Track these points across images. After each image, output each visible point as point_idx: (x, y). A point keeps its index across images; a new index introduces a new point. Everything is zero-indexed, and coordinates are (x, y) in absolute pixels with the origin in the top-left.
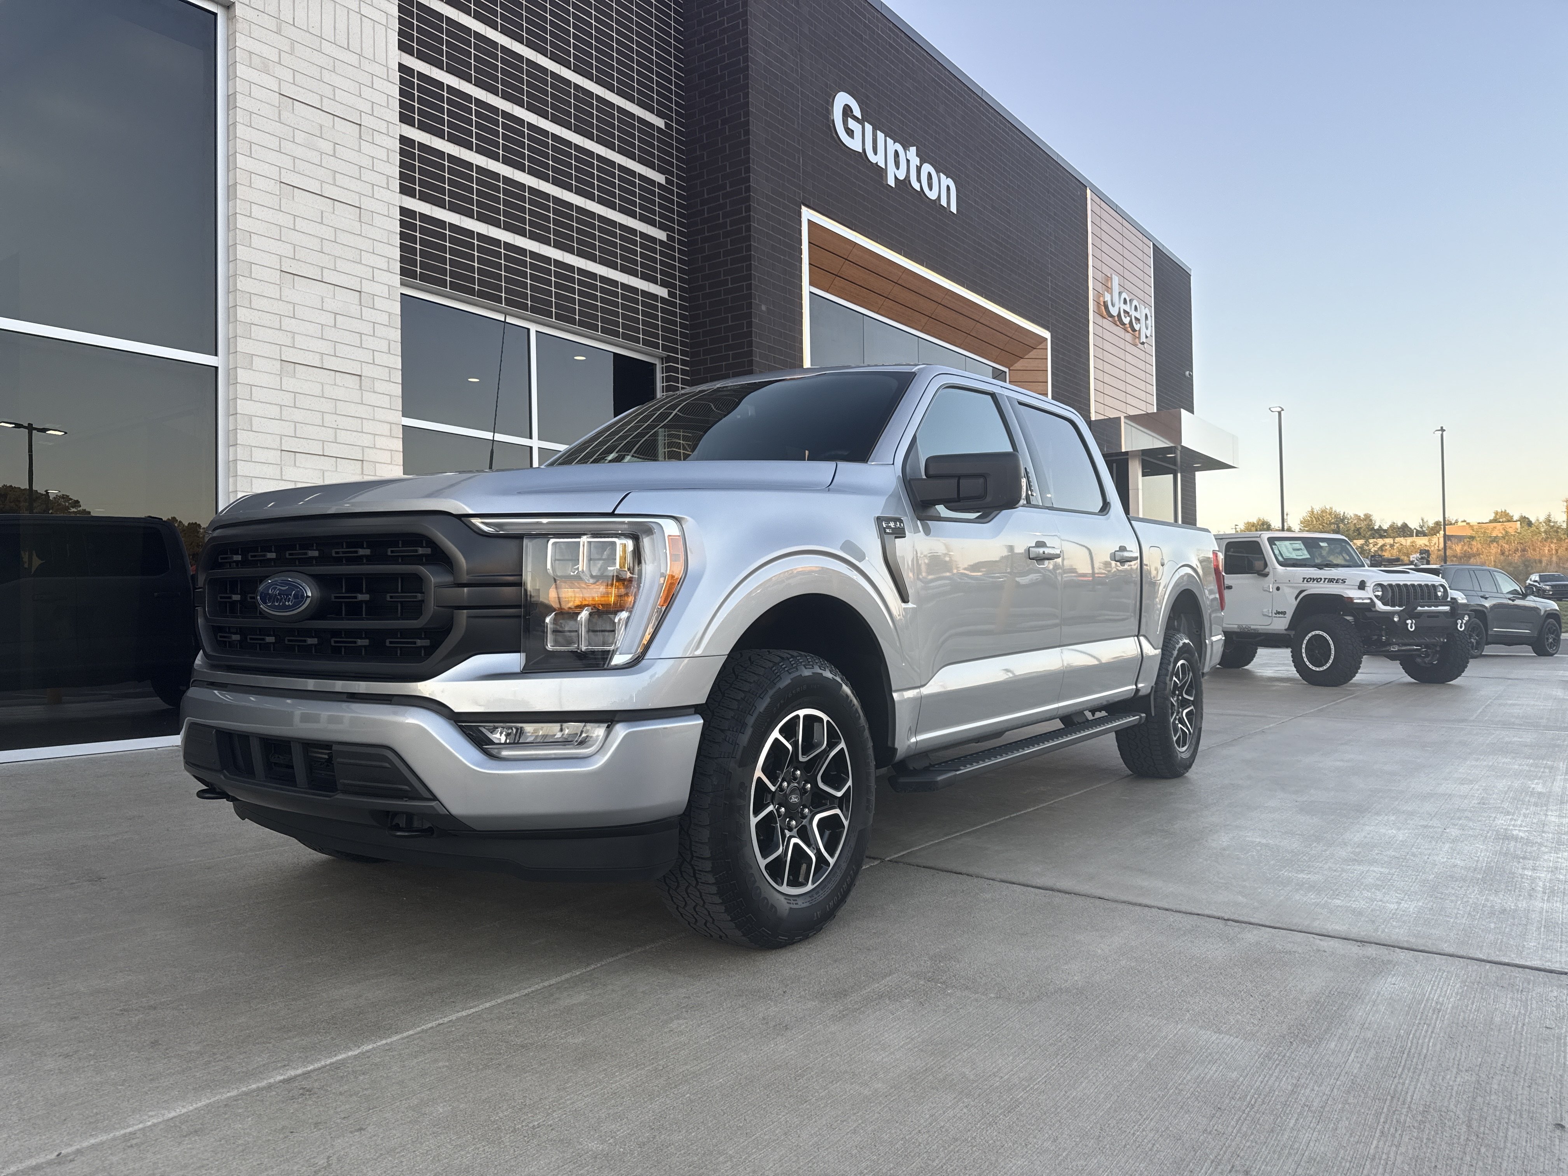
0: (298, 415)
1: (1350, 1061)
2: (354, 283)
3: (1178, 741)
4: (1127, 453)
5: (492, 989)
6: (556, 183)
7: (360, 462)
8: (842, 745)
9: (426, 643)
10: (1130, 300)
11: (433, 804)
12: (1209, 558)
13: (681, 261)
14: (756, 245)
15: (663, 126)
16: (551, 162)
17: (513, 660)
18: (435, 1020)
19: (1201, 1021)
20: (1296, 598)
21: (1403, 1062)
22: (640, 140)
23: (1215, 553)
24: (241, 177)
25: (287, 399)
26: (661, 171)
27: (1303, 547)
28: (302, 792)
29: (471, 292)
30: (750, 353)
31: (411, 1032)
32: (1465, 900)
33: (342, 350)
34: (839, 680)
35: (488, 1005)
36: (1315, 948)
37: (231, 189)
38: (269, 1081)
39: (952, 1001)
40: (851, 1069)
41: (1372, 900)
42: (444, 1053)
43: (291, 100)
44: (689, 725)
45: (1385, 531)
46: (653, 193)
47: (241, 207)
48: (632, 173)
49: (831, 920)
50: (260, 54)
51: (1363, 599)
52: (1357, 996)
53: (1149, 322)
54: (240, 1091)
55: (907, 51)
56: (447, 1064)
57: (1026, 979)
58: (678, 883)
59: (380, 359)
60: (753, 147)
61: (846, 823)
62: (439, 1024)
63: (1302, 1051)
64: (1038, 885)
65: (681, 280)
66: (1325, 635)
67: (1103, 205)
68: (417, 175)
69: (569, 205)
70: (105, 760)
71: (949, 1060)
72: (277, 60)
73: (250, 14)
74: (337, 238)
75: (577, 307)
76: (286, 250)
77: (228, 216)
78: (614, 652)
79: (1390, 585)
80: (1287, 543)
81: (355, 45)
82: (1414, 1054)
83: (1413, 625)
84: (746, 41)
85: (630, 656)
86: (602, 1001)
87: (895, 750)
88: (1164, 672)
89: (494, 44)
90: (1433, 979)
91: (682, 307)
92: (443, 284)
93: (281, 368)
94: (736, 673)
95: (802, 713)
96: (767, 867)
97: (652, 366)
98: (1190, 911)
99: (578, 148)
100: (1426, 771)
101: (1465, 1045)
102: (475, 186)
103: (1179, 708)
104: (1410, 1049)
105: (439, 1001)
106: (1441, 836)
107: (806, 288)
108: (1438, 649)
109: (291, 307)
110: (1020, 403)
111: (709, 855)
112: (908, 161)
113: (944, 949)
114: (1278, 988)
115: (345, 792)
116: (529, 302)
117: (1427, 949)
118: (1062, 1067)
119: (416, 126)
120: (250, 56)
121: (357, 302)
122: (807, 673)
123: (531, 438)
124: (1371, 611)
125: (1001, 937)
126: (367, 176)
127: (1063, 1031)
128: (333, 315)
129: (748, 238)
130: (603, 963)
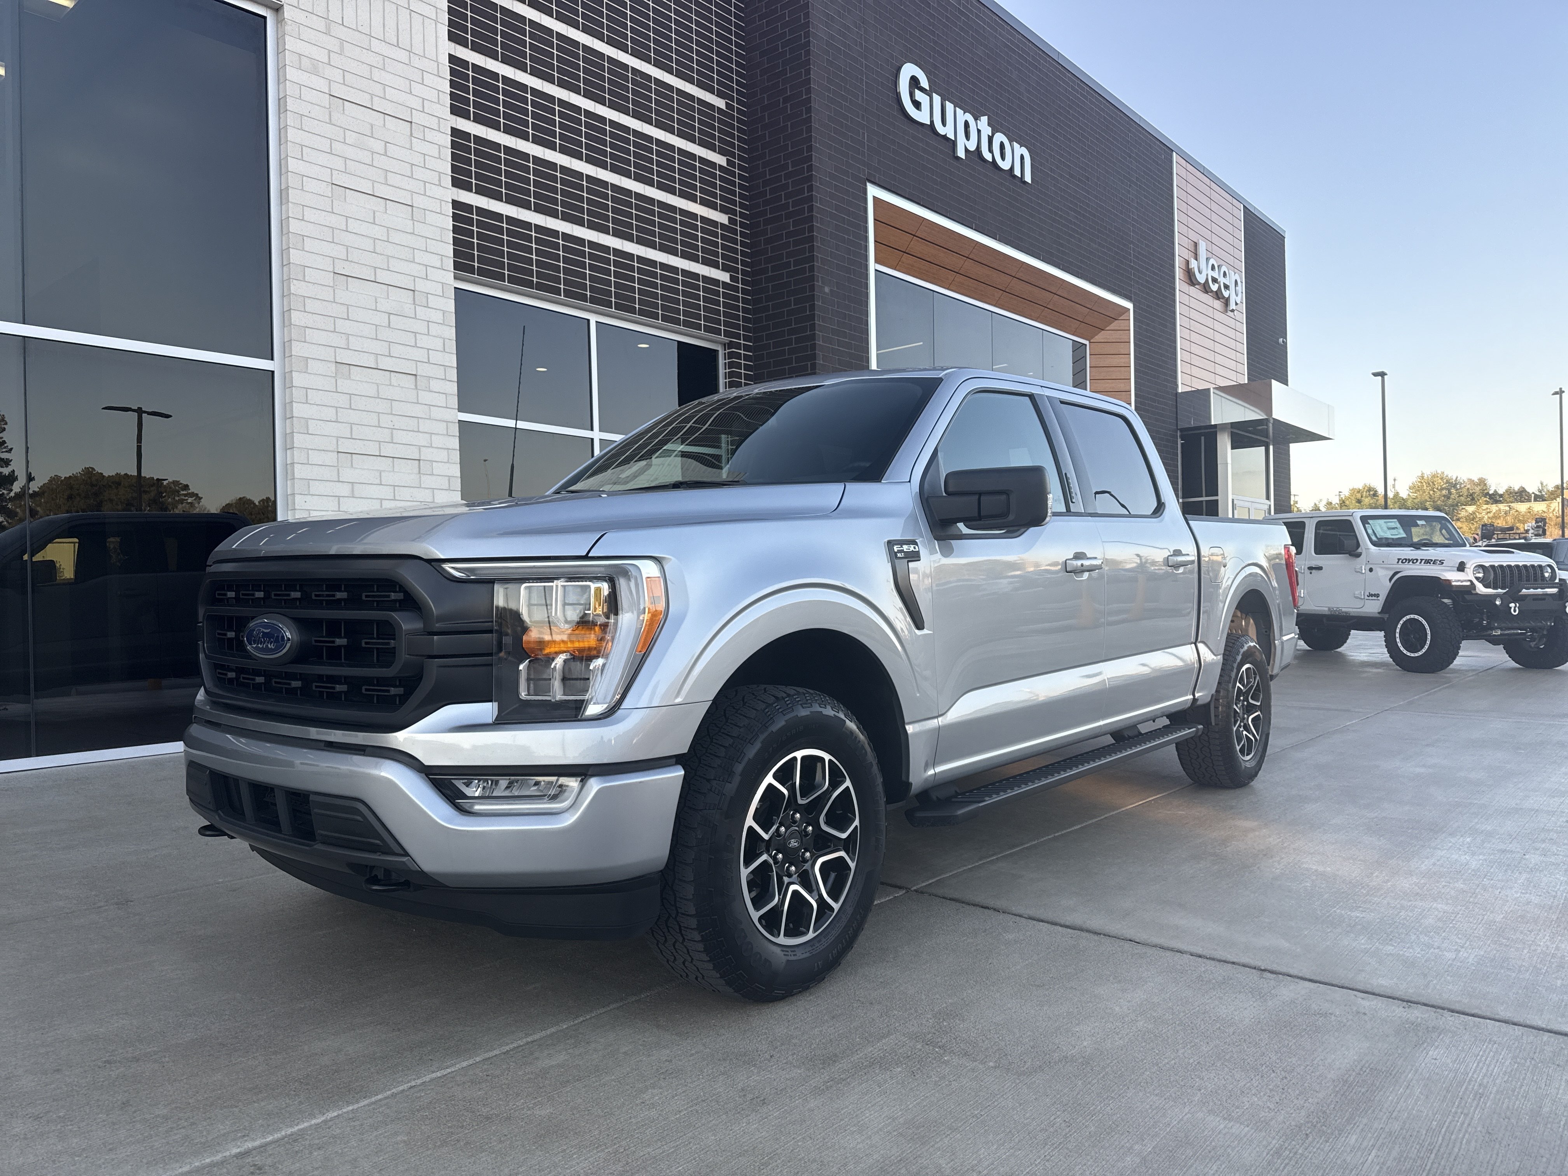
0: (354, 417)
1: (1369, 1161)
2: (408, 283)
3: (1242, 751)
4: (1215, 426)
5: (474, 1044)
6: (615, 170)
7: (417, 462)
8: (848, 783)
9: (400, 691)
10: (1218, 266)
11: (405, 859)
12: (1280, 554)
13: (743, 244)
14: (819, 225)
15: (723, 107)
16: (608, 149)
17: (486, 710)
18: (408, 1082)
19: (1211, 1104)
20: (1390, 580)
21: (1429, 1164)
22: (701, 122)
23: (1286, 547)
24: (293, 181)
25: (343, 401)
26: (722, 152)
27: (1398, 525)
28: (285, 840)
29: (530, 284)
30: (813, 337)
31: (380, 1097)
32: (1533, 948)
33: (396, 350)
34: (843, 717)
35: (465, 1064)
36: (1355, 1009)
37: (283, 193)
38: (225, 1154)
39: (947, 1070)
40: (821, 1157)
41: (1429, 946)
42: (407, 1124)
43: (341, 101)
44: (668, 778)
45: (1501, 496)
46: (714, 176)
47: (293, 211)
48: (692, 156)
49: (835, 969)
50: (309, 56)
51: (1462, 581)
52: (1391, 1074)
53: (1239, 288)
54: (193, 1166)
55: (977, 16)
56: (406, 1138)
57: (1032, 1044)
58: (666, 937)
59: (435, 357)
60: (815, 125)
61: (852, 865)
62: (411, 1087)
63: (1318, 1146)
64: (1067, 923)
65: (743, 263)
66: (1420, 619)
67: (1190, 167)
68: (473, 169)
69: (628, 192)
70: (169, 762)
71: (927, 1148)
72: (326, 61)
73: (300, 17)
74: (390, 238)
75: (637, 296)
76: (339, 252)
77: (282, 220)
78: (588, 702)
79: (1493, 567)
80: (1382, 522)
81: (405, 42)
82: (1443, 1154)
83: (1517, 609)
84: (807, 15)
85: (606, 706)
86: (581, 1063)
87: (909, 785)
88: (1226, 678)
89: (549, 31)
90: (1481, 1054)
91: (744, 291)
92: (501, 277)
93: (337, 370)
94: (727, 715)
95: (799, 754)
96: (760, 919)
97: (716, 351)
98: (1224, 959)
99: (636, 133)
100: (1516, 780)
101: (1504, 1143)
102: (532, 177)
103: (1244, 714)
104: (1440, 1147)
105: (418, 1058)
106: (1519, 863)
107: (873, 266)
108: (1545, 633)
109: (344, 308)
110: (1062, 402)
111: (694, 912)
112: (979, 131)
113: (951, 1004)
114: (1305, 1061)
115: (325, 842)
116: (588, 293)
117: (1480, 1013)
118: (1048, 1161)
119: (472, 119)
120: (300, 57)
121: (411, 300)
122: (803, 712)
123: (592, 429)
124: (1472, 594)
125: (1016, 989)
126: (419, 173)
127: (1058, 1113)
128: (387, 315)
129: (811, 219)
130: (593, 1015)
